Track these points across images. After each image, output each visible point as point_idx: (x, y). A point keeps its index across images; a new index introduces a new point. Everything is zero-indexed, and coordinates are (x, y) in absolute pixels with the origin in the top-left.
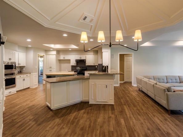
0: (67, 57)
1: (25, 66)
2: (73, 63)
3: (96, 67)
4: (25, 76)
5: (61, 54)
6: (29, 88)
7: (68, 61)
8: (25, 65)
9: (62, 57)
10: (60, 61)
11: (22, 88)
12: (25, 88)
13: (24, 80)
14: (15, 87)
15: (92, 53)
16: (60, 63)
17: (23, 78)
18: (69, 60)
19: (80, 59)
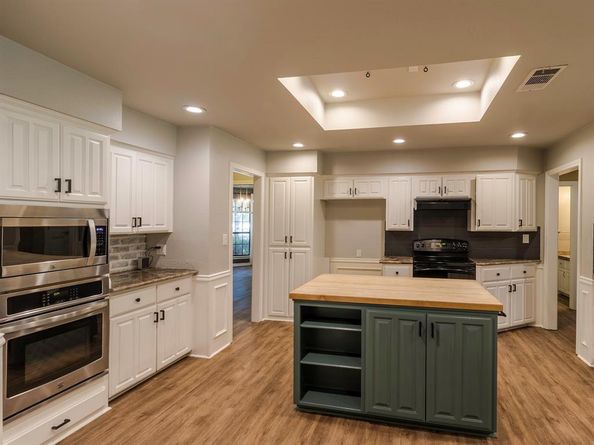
0: (370, 187)
1: (165, 235)
2: (400, 217)
3: (526, 239)
4: (166, 289)
5: (337, 170)
6: (186, 358)
7: (376, 207)
8: (166, 226)
9: (341, 189)
10: (330, 208)
11: (151, 371)
12: (165, 362)
13: (159, 317)
14: (100, 374)
15: (513, 163)
16: (327, 217)
17: (153, 308)
18: (381, 203)
19: (437, 195)
